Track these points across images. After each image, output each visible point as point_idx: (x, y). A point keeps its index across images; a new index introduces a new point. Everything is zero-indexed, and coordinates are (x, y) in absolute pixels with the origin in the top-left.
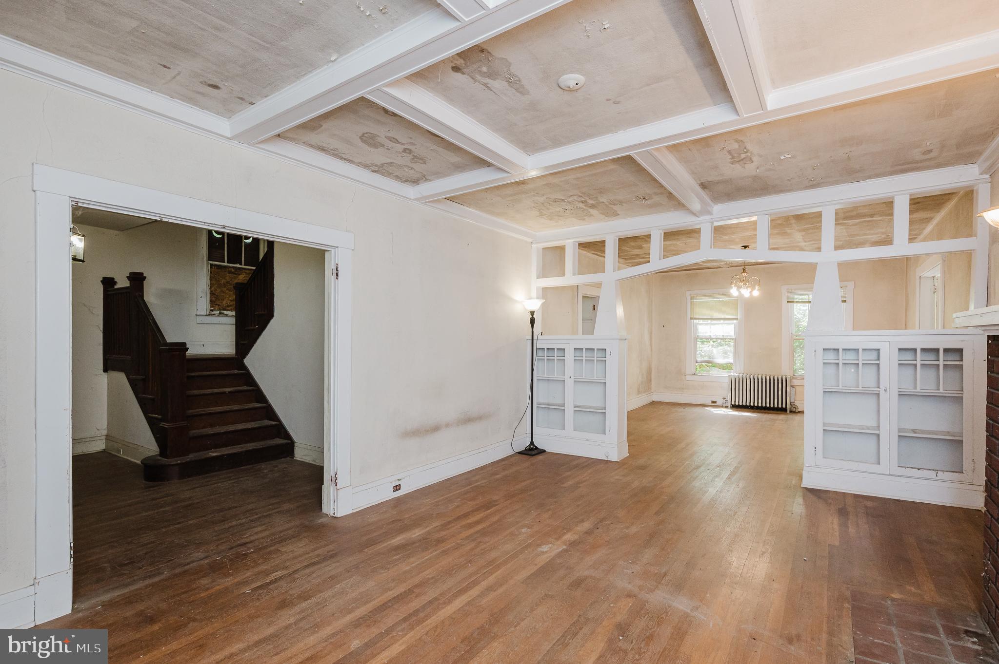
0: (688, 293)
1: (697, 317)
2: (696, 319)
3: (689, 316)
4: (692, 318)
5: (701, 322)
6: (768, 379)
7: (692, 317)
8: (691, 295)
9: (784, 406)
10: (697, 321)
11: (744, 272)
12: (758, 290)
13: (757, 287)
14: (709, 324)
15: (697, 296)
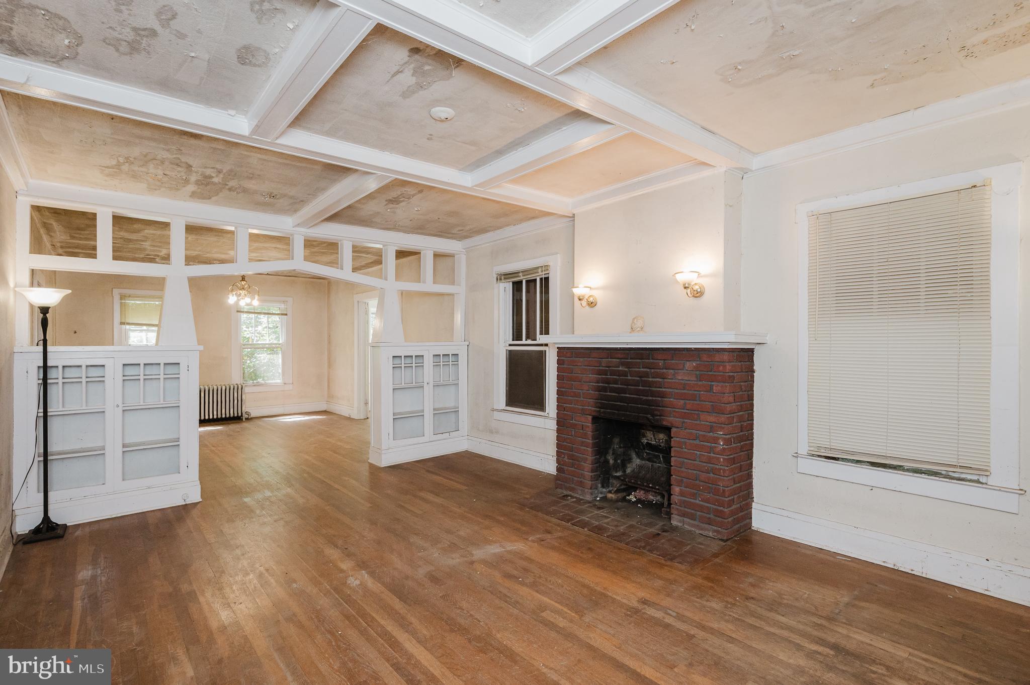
0: (116, 292)
1: (131, 321)
2: (128, 324)
3: (117, 320)
4: (122, 323)
5: (133, 327)
6: (224, 388)
7: (123, 321)
8: (120, 294)
9: (240, 415)
10: (128, 327)
11: (242, 280)
12: (258, 300)
13: (256, 297)
14: (145, 330)
15: (130, 296)
